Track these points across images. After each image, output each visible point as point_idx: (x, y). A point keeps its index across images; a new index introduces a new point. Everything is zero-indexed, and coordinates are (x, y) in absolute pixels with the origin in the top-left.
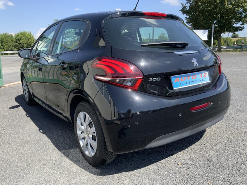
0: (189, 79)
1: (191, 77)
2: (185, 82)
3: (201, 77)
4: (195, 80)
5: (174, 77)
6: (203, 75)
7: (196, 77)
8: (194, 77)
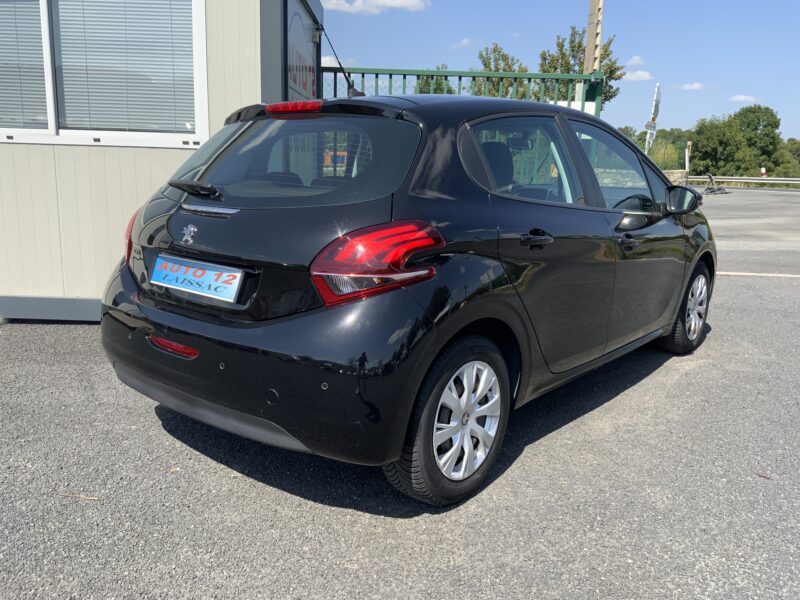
0: (186, 272)
1: (191, 271)
2: (175, 276)
3: (217, 280)
4: (197, 280)
5: (164, 259)
6: (225, 276)
7: (203, 274)
8: (200, 272)
